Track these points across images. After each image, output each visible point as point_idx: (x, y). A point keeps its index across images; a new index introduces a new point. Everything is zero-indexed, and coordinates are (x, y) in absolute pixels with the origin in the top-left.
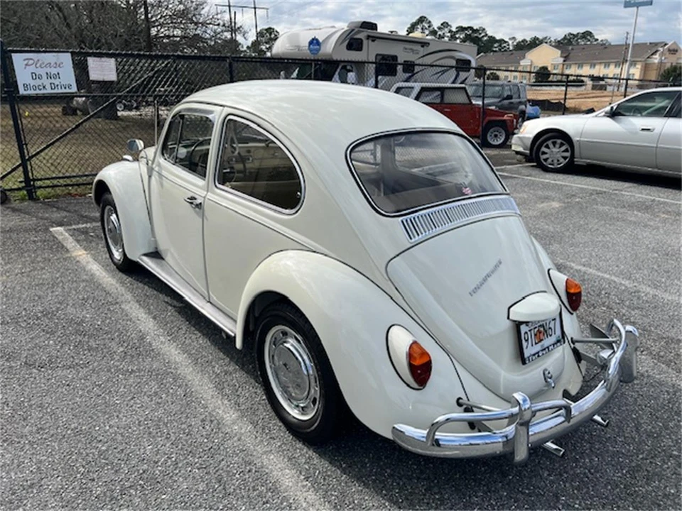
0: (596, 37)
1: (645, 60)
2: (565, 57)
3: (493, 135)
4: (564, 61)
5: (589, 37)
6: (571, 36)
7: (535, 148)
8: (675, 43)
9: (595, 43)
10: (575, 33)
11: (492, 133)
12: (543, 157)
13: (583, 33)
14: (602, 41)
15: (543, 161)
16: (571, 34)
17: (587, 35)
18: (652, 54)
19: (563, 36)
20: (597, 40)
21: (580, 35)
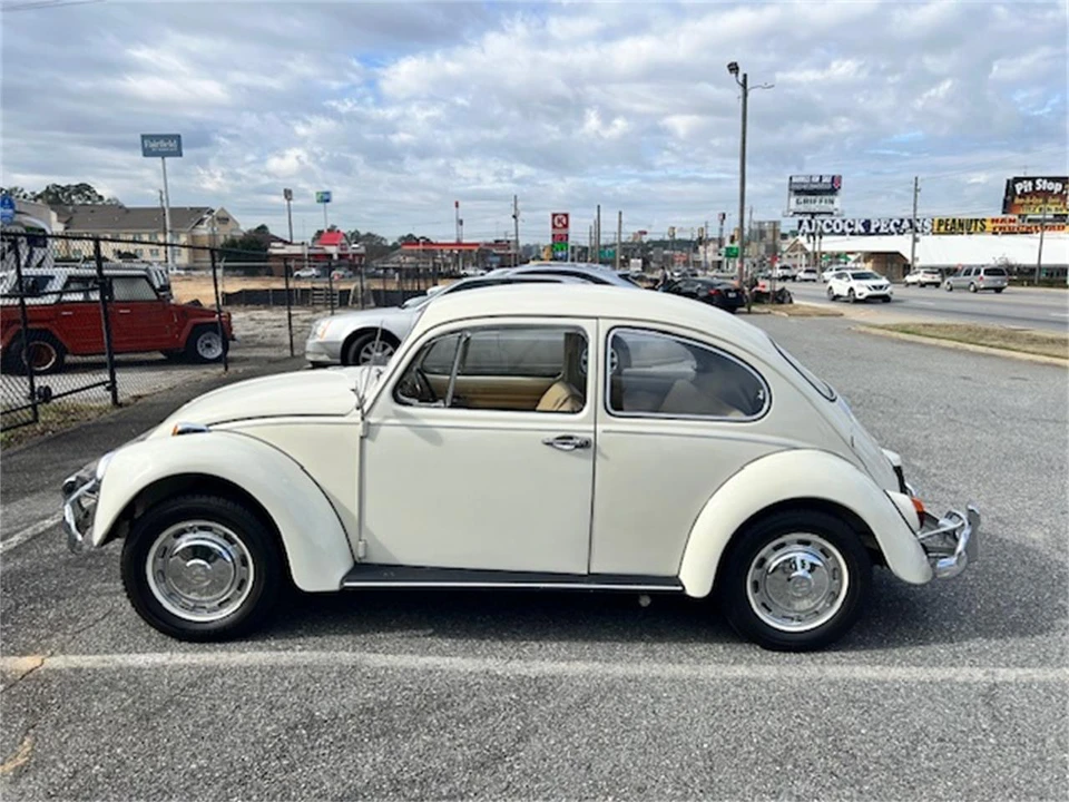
0: (99, 192)
1: (190, 231)
2: (66, 222)
4: (66, 228)
5: (87, 193)
6: (58, 189)
8: (222, 210)
9: (100, 203)
10: (63, 185)
11: (205, 339)
13: (77, 186)
14: (109, 200)
16: (58, 186)
17: (82, 189)
18: (198, 224)
19: (45, 189)
20: (101, 198)
21: (72, 189)
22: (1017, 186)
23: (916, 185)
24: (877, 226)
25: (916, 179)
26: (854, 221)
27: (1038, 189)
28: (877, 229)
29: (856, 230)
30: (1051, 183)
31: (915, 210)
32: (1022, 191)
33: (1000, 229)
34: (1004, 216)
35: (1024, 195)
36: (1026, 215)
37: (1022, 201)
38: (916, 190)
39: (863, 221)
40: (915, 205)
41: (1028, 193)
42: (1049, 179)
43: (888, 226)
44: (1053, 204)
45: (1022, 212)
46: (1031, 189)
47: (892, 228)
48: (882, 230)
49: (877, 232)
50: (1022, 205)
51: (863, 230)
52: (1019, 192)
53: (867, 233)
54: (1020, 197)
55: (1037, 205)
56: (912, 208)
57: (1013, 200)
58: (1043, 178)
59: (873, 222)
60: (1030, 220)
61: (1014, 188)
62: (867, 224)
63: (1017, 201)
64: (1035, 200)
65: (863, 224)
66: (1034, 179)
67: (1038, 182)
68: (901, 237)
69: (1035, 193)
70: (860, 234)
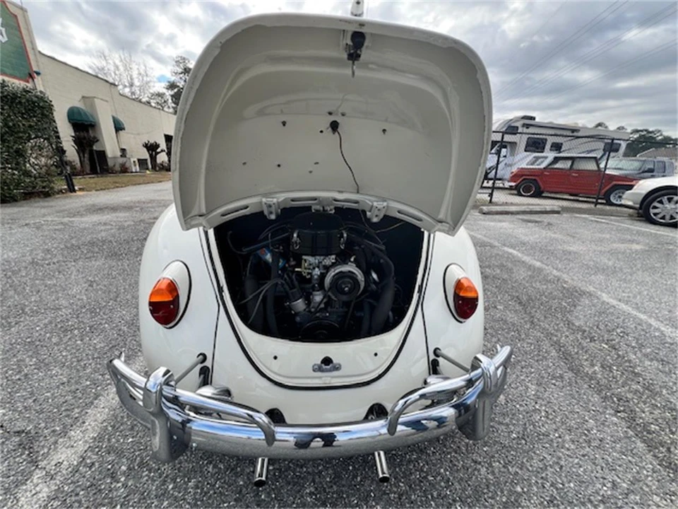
3: (617, 196)
7: (645, 203)
11: (616, 194)
12: (652, 211)
15: (652, 215)
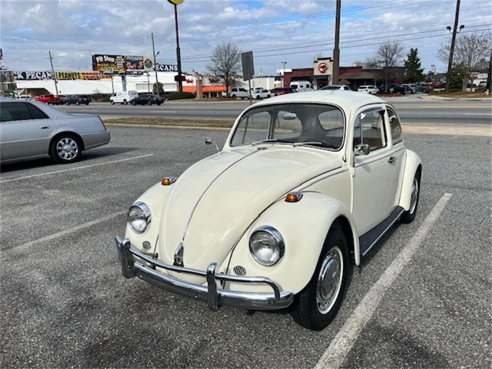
22: (97, 58)
23: (50, 56)
24: (29, 75)
25: (50, 52)
26: (16, 72)
27: (105, 60)
28: (30, 77)
29: (19, 78)
30: (110, 58)
31: (53, 68)
32: (99, 61)
33: (87, 77)
34: (94, 72)
35: (100, 63)
36: (103, 72)
37: (100, 65)
38: (51, 58)
39: (21, 73)
40: (52, 65)
41: (102, 62)
42: (109, 56)
43: (35, 75)
44: (113, 67)
45: (101, 70)
46: (102, 60)
47: (37, 76)
48: (32, 78)
49: (30, 78)
50: (100, 67)
51: (22, 77)
52: (98, 62)
53: (25, 79)
54: (99, 63)
55: (107, 67)
56: (51, 67)
57: (96, 64)
58: (107, 56)
59: (27, 73)
60: (105, 74)
61: (96, 59)
62: (24, 74)
63: (98, 65)
64: (105, 65)
65: (22, 74)
66: (103, 56)
67: (105, 57)
68: (42, 81)
69: (104, 62)
70: (21, 79)
